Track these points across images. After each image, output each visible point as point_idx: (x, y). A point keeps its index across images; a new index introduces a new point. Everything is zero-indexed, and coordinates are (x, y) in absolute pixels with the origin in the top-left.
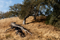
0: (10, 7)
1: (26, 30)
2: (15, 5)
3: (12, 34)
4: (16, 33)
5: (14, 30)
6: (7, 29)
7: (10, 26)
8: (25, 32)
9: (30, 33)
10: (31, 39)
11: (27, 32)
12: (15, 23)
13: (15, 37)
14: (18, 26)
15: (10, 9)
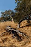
0: (2, 13)
1: (22, 34)
2: (6, 11)
3: (8, 38)
4: (12, 36)
5: (10, 34)
6: (2, 33)
7: (5, 30)
8: (22, 36)
9: (27, 37)
10: (29, 43)
11: (23, 36)
12: (10, 27)
13: (12, 41)
14: (14, 30)
15: (1, 15)
